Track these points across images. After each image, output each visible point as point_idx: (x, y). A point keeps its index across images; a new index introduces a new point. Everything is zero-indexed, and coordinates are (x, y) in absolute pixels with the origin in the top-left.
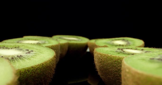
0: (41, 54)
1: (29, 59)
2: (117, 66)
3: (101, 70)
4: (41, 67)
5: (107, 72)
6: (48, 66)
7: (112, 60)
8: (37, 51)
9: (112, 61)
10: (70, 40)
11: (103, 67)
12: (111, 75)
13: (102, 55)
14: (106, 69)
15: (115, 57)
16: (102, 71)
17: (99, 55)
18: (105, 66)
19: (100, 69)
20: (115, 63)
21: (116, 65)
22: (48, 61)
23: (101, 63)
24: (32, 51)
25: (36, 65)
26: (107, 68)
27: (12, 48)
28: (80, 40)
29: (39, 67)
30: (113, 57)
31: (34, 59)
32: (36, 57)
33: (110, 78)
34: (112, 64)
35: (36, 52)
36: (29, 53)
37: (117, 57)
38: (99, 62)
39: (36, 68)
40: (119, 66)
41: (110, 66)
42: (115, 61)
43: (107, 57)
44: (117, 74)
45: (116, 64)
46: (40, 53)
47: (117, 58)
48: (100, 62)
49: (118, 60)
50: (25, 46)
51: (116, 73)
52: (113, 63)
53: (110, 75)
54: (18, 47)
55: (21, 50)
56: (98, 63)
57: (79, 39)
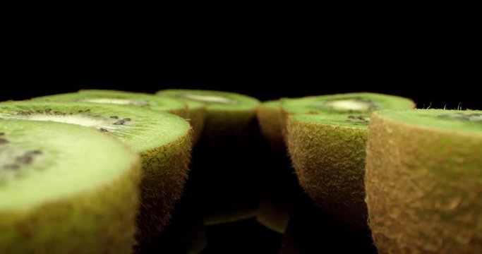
0: (153, 125)
1: (128, 138)
2: (353, 155)
3: (309, 168)
4: (160, 156)
5: (327, 171)
6: (177, 156)
7: (341, 138)
8: (140, 119)
9: (341, 142)
10: (207, 103)
11: (316, 159)
12: (339, 179)
13: (313, 128)
14: (325, 162)
15: (348, 131)
16: (314, 170)
17: (306, 130)
18: (321, 156)
19: (306, 164)
20: (347, 147)
21: (350, 151)
22: (177, 142)
23: (311, 150)
24: (129, 120)
25: (150, 150)
26: (327, 160)
27: (71, 114)
28: (234, 102)
29: (155, 156)
30: (344, 131)
31: (141, 137)
32: (142, 132)
33: (335, 187)
34: (340, 149)
35: (137, 121)
36: (122, 124)
37: (353, 130)
38: (304, 147)
39: (150, 158)
40: (358, 154)
41: (336, 155)
42: (348, 142)
43: (328, 133)
44: (352, 175)
45: (352, 148)
46: (152, 123)
47: (353, 134)
48: (308, 148)
49: (357, 137)
50: (104, 109)
51: (351, 171)
52: (344, 146)
53: (334, 179)
54: (86, 111)
55: (97, 117)
56: (302, 150)
57: (232, 99)
